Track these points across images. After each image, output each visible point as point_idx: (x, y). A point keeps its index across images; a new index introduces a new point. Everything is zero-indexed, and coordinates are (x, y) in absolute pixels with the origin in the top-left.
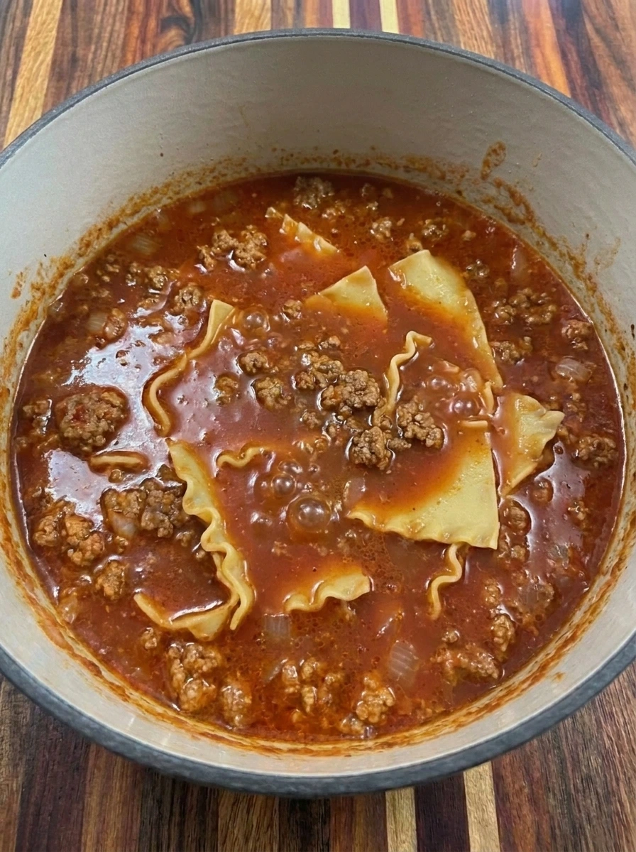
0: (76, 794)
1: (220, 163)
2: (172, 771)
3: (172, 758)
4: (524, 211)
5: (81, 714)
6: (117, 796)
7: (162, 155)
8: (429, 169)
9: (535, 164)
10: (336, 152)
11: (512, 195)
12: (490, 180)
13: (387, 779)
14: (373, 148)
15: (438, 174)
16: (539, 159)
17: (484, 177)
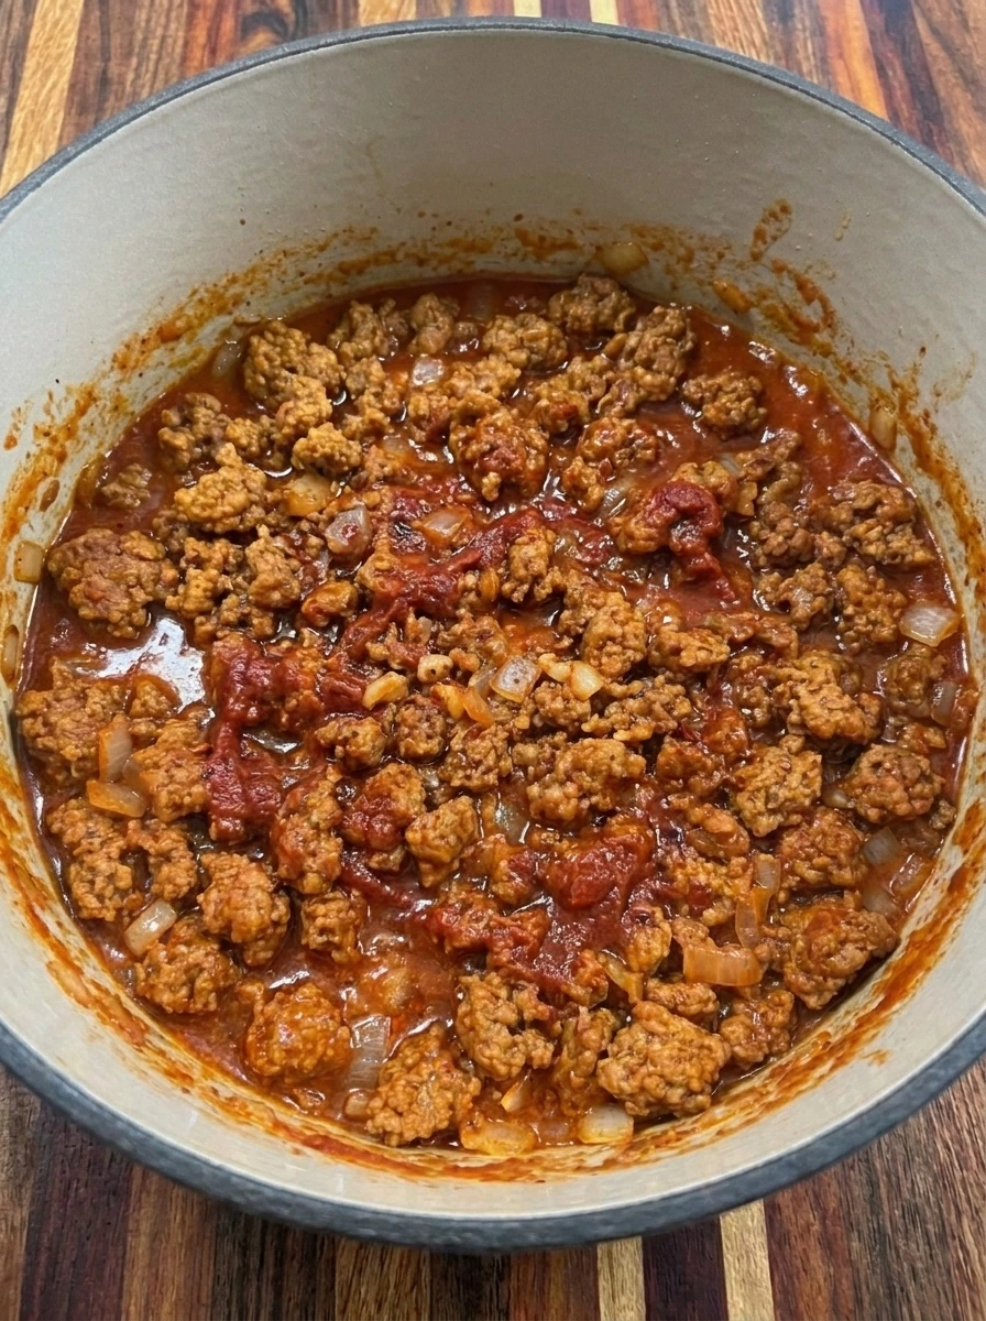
0: (113, 1233)
1: (336, 235)
2: (261, 1209)
3: (262, 1189)
4: (820, 310)
5: (115, 1117)
6: (177, 1236)
7: (243, 222)
8: (668, 244)
9: (838, 235)
10: (519, 218)
11: (801, 286)
12: (764, 260)
13: (607, 1223)
14: (578, 212)
15: (682, 252)
16: (845, 227)
17: (756, 257)
